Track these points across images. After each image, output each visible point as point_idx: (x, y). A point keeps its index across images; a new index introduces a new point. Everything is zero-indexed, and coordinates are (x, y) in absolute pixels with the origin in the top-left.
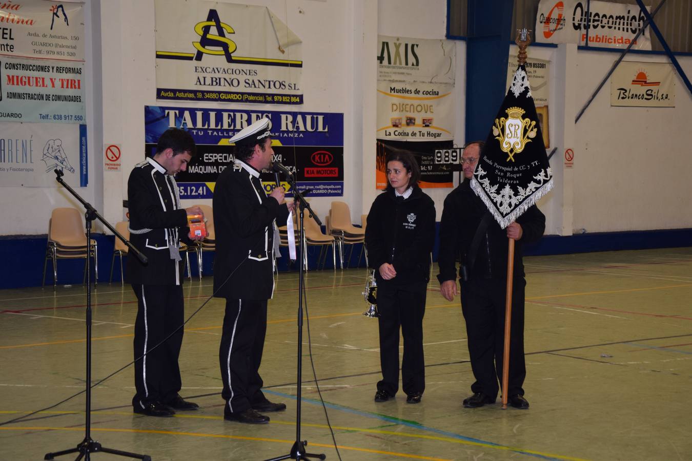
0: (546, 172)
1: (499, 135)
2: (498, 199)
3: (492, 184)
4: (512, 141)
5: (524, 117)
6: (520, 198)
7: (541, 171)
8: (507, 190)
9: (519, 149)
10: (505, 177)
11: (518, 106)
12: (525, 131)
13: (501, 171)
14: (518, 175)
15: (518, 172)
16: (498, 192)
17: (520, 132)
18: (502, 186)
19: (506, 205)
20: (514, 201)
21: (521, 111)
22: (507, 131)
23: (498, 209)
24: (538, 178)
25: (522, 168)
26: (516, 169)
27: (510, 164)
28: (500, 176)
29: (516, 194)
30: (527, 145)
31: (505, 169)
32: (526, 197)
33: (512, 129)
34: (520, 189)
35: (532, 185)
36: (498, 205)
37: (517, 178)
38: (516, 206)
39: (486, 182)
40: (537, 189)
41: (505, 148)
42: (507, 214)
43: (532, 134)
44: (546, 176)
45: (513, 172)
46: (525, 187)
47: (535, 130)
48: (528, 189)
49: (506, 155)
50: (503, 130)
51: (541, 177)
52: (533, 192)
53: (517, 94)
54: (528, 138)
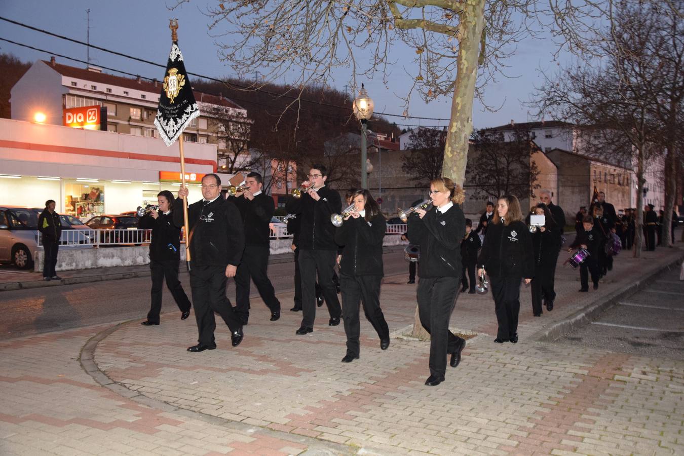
0: (192, 107)
1: (166, 88)
2: (167, 129)
3: (164, 120)
4: (173, 90)
5: (178, 73)
6: (179, 125)
7: (188, 106)
8: (172, 122)
9: (176, 94)
10: (170, 114)
11: (175, 67)
12: (179, 82)
13: (168, 110)
14: (177, 111)
15: (176, 109)
16: (167, 124)
17: (176, 83)
18: (169, 120)
19: (171, 132)
20: (176, 128)
21: (176, 70)
22: (170, 84)
23: (167, 135)
24: (187, 111)
25: (178, 106)
26: (175, 107)
27: (172, 105)
28: (167, 114)
29: (176, 123)
31: (170, 108)
32: (182, 125)
33: (172, 82)
34: (178, 120)
35: (185, 116)
36: (168, 132)
37: (177, 113)
38: (177, 131)
39: (162, 119)
40: (187, 118)
41: (169, 95)
42: (172, 138)
43: (183, 84)
44: (192, 109)
45: (174, 110)
46: (181, 118)
47: (184, 80)
48: (183, 119)
49: (170, 99)
50: (168, 84)
51: (189, 110)
52: (186, 121)
53: (173, 60)
54: (180, 86)
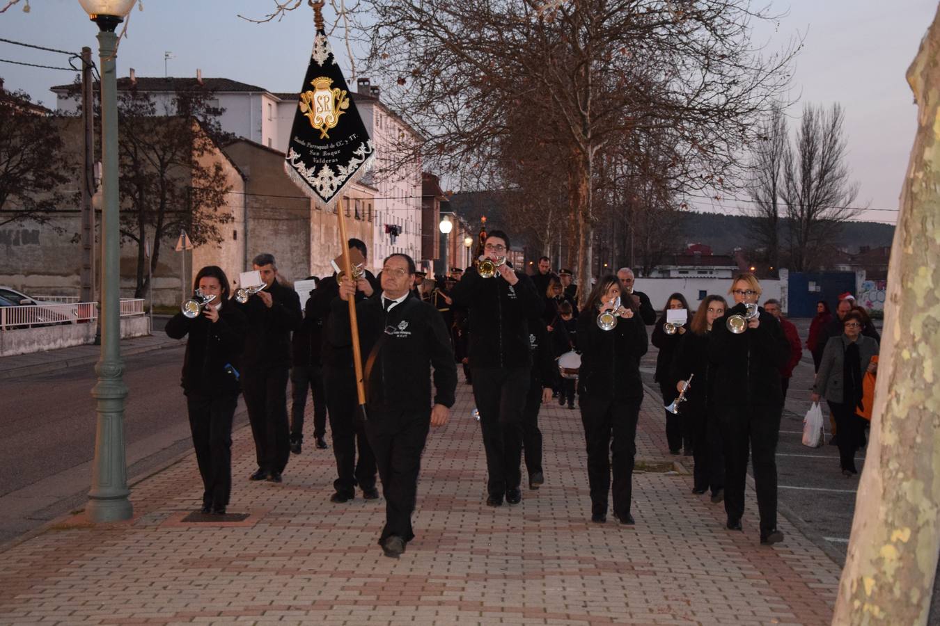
0: (366, 145)
1: (308, 112)
2: (317, 182)
3: (308, 167)
4: (324, 115)
5: (332, 87)
6: (342, 178)
7: (360, 145)
8: (326, 171)
9: (332, 123)
10: (321, 156)
11: (325, 75)
12: (337, 102)
13: (316, 150)
14: (336, 153)
15: (333, 150)
16: (316, 175)
17: (331, 104)
18: (319, 168)
19: (326, 187)
20: (336, 181)
21: (328, 81)
22: (316, 105)
23: (319, 194)
24: (358, 152)
25: (339, 144)
26: (332, 146)
27: (325, 141)
28: (315, 156)
29: (337, 173)
30: (341, 117)
31: (320, 148)
32: (350, 176)
33: (322, 102)
34: (340, 168)
35: (354, 162)
36: (318, 189)
37: (336, 157)
38: (339, 187)
39: (301, 165)
40: (359, 165)
41: (316, 124)
42: (329, 198)
43: (345, 105)
44: (367, 149)
45: (329, 150)
46: (346, 164)
47: (348, 100)
48: (350, 167)
49: (319, 132)
50: (311, 105)
51: (361, 151)
52: (356, 169)
53: (321, 63)
54: (341, 110)
